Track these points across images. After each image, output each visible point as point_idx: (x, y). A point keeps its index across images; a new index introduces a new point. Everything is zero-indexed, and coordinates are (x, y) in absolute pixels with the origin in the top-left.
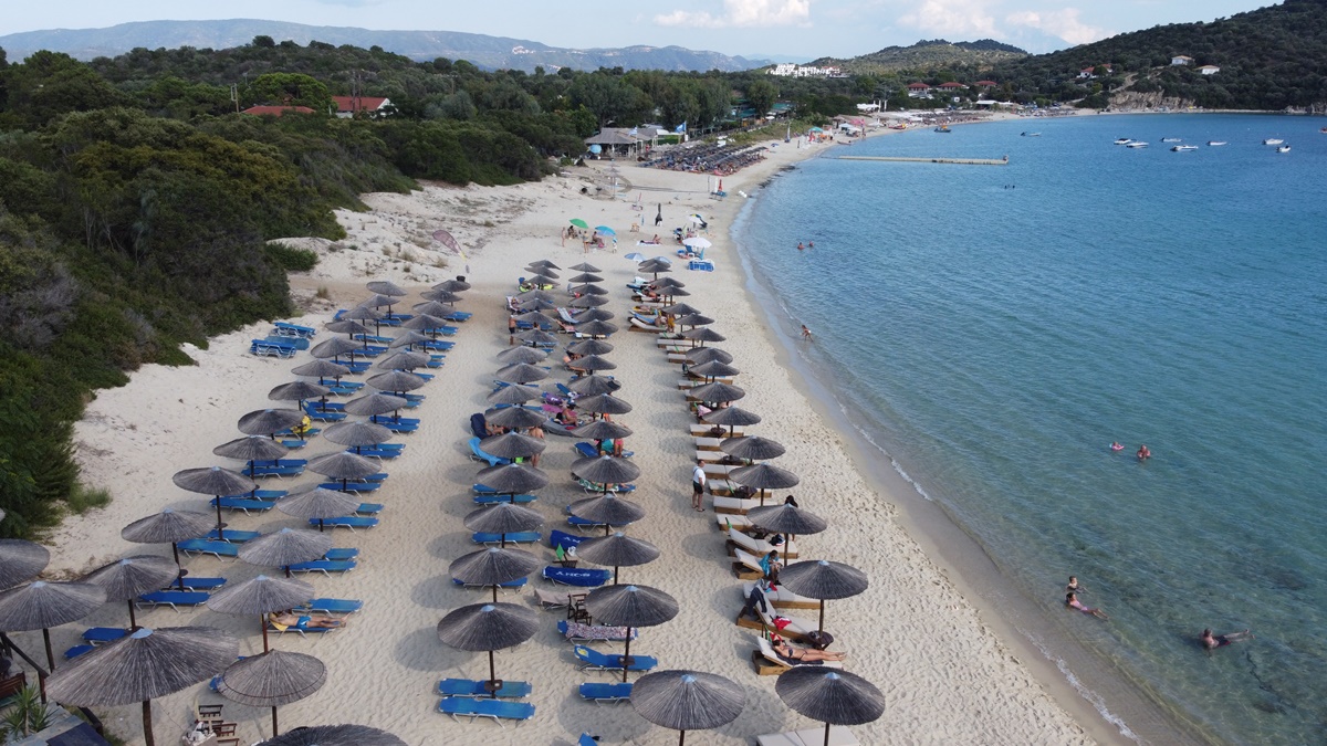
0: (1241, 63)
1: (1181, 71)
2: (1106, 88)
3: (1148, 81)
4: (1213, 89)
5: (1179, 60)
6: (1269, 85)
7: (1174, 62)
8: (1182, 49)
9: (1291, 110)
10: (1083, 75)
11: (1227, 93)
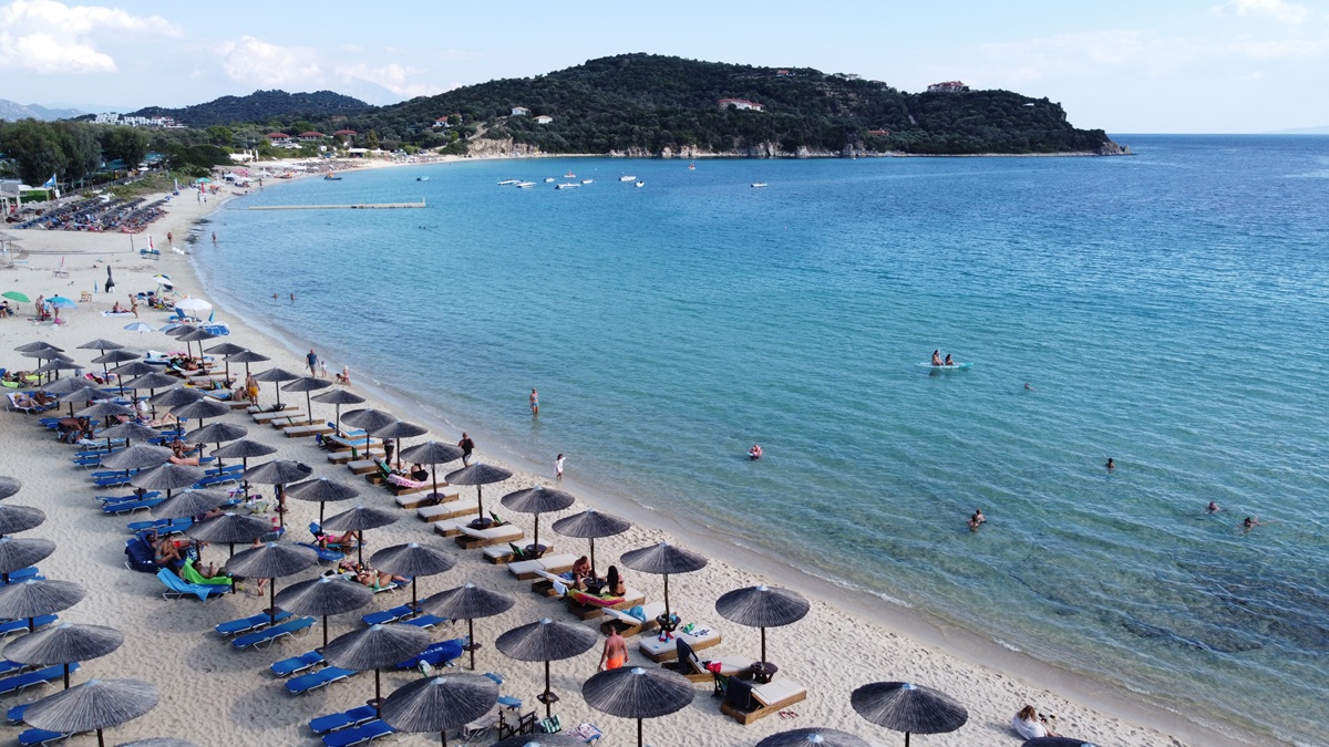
0: (568, 113)
1: (522, 121)
2: (462, 136)
3: (498, 130)
4: (551, 136)
5: (518, 111)
6: (594, 133)
7: (514, 112)
8: (519, 101)
9: (613, 153)
10: (438, 124)
11: (563, 140)
